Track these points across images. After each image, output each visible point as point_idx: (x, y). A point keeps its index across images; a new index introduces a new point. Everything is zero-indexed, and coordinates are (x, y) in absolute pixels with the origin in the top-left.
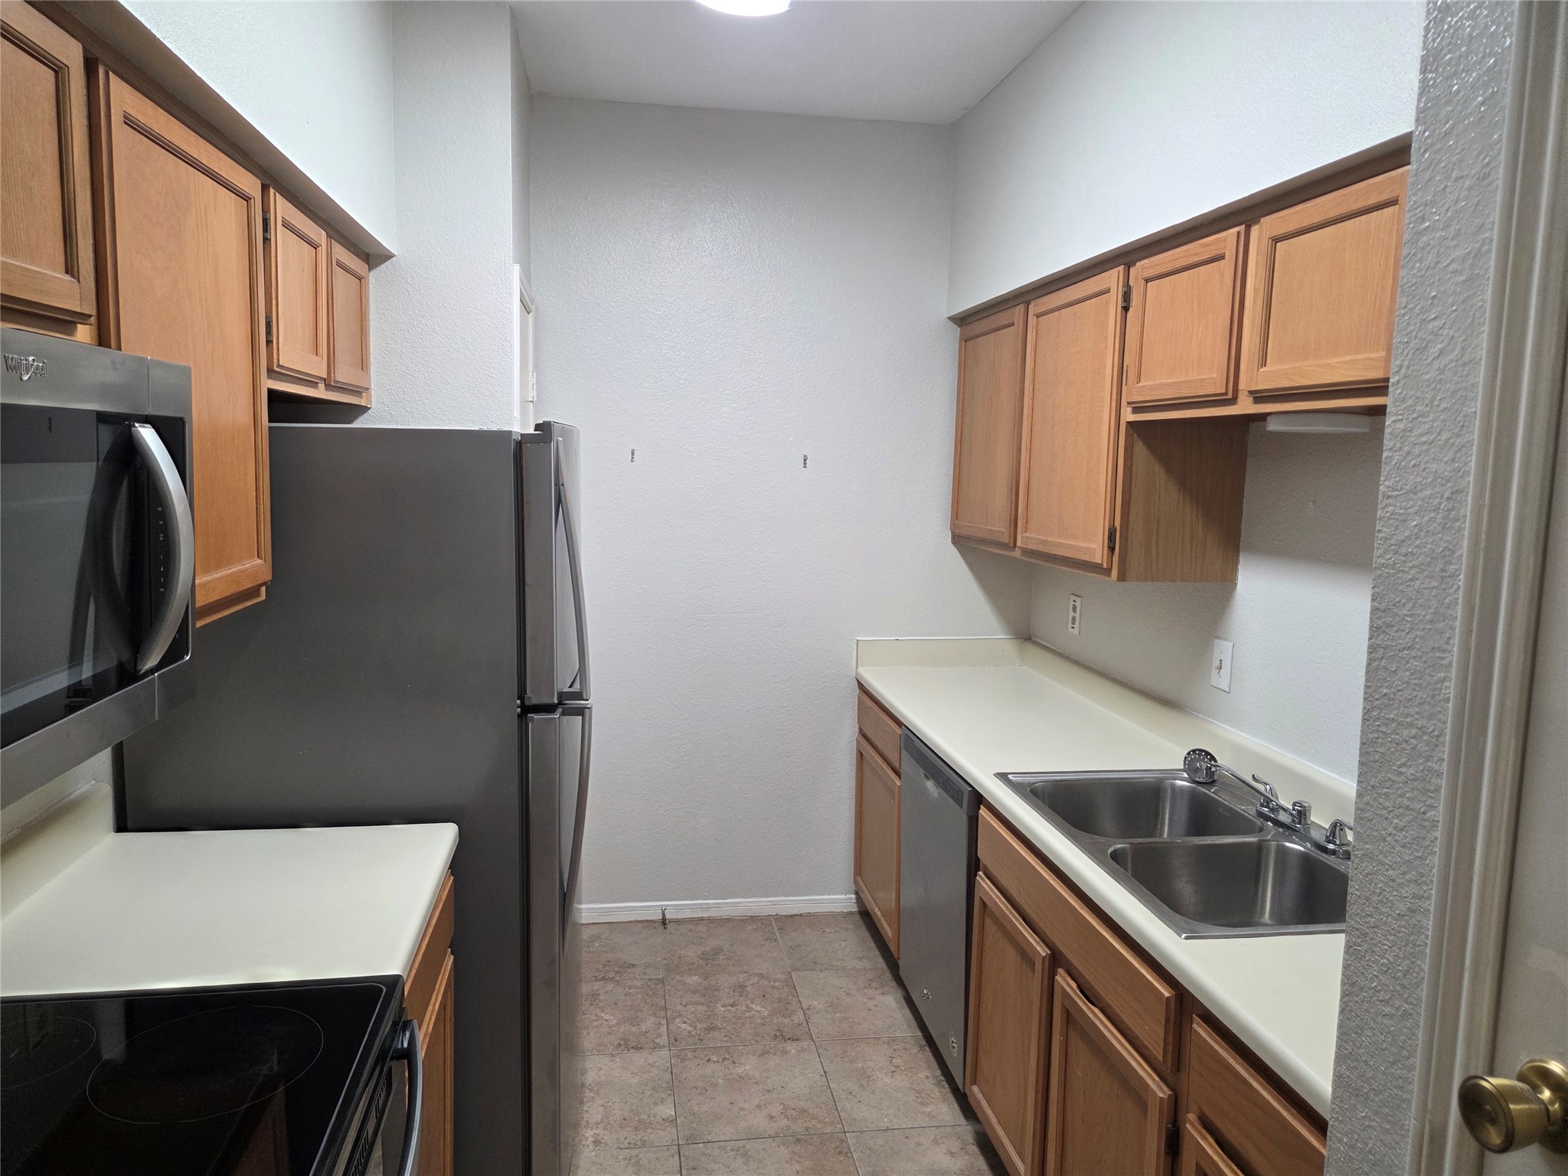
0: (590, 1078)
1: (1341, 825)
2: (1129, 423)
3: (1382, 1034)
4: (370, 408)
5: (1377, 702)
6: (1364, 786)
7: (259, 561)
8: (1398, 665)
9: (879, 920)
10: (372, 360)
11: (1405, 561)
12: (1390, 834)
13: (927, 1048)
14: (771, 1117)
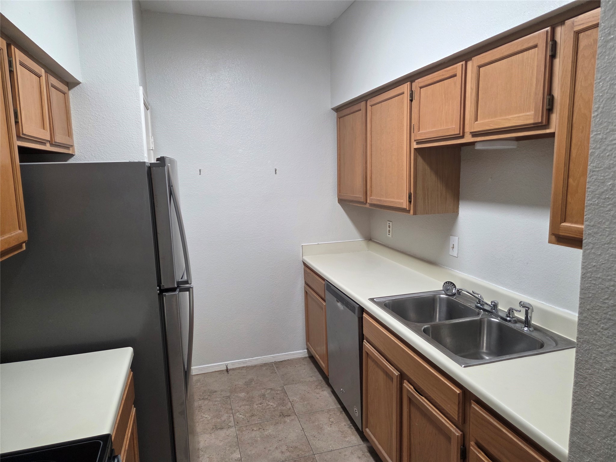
0: (202, 445)
1: (512, 309)
2: (415, 149)
3: (598, 424)
4: (74, 155)
5: (590, 270)
6: (583, 309)
7: (20, 231)
8: (602, 251)
9: (319, 360)
10: (74, 132)
11: (604, 202)
12: (599, 332)
13: (343, 412)
14: (282, 452)
